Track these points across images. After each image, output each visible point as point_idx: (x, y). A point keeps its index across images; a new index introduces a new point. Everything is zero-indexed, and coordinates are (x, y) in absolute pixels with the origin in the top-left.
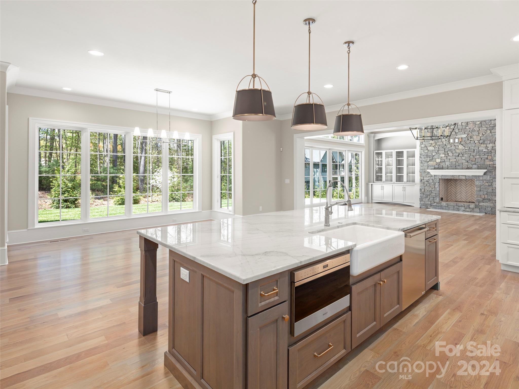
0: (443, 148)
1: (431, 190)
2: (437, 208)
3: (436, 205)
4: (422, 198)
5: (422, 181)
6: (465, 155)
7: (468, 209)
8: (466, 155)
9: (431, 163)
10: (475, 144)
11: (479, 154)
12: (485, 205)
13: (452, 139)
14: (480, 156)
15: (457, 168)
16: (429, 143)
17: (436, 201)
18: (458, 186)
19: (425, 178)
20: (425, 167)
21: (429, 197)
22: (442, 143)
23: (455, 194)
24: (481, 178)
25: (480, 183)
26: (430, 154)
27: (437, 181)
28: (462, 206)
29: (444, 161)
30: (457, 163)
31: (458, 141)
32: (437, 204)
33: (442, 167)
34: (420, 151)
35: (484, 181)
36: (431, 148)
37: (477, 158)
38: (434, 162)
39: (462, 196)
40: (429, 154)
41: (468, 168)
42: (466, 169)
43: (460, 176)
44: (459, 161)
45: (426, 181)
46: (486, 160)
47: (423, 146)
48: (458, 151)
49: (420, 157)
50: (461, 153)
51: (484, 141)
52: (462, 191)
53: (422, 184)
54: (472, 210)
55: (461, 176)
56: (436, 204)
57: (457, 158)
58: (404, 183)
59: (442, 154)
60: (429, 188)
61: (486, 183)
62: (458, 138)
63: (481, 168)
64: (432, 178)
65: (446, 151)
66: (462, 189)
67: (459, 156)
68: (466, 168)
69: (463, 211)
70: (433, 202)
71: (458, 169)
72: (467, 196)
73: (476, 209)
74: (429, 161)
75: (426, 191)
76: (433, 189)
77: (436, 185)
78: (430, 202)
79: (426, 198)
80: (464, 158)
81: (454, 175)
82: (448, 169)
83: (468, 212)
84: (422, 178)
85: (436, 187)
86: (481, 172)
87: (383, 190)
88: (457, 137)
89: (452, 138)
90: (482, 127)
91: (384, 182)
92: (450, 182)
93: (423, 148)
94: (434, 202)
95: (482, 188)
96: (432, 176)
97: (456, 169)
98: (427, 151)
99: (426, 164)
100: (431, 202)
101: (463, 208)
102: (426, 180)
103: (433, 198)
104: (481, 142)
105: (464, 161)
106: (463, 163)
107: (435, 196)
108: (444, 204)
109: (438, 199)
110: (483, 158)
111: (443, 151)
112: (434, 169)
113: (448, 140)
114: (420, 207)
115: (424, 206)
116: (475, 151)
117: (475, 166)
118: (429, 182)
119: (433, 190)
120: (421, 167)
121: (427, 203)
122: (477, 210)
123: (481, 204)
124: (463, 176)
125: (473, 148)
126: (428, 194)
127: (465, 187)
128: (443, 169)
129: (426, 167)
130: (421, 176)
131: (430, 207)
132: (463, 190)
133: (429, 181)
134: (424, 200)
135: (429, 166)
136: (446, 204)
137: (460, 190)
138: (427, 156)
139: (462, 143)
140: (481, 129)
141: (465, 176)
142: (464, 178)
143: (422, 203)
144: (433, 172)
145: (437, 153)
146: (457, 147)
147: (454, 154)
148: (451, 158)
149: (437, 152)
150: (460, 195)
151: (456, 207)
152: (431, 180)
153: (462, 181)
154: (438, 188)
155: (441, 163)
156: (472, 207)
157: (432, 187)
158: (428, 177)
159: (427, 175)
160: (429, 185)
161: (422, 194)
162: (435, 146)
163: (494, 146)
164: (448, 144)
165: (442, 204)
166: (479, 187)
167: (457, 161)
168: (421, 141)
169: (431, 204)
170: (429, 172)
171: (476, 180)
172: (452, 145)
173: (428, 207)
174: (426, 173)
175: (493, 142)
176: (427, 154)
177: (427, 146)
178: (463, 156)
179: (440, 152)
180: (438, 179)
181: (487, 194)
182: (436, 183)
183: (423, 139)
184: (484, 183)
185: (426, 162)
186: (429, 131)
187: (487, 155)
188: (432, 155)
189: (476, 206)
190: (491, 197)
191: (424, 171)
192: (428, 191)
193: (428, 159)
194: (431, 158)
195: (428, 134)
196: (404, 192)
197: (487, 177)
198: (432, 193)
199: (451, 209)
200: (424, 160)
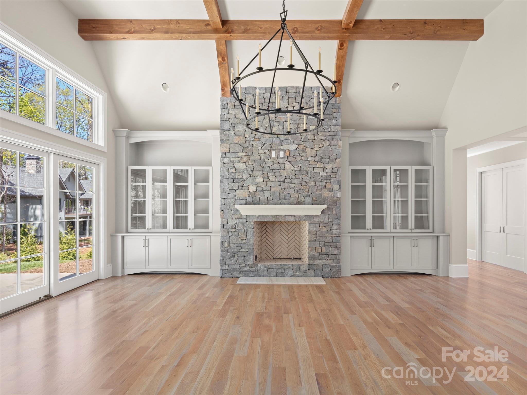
0: (260, 167)
1: (240, 243)
2: (250, 275)
3: (249, 271)
4: (225, 259)
5: (225, 227)
6: (294, 180)
7: (298, 273)
8: (295, 181)
9: (240, 193)
10: (308, 161)
11: (314, 179)
12: (322, 263)
13: (275, 152)
14: (315, 182)
15: (282, 202)
16: (237, 156)
17: (248, 263)
18: (277, 233)
19: (230, 221)
20: (230, 200)
21: (236, 256)
22: (259, 157)
23: (272, 246)
24: (317, 220)
25: (315, 227)
26: (239, 177)
27: (251, 226)
28: (289, 268)
29: (262, 191)
30: (282, 194)
31: (284, 156)
32: (250, 268)
33: (258, 200)
34: (222, 169)
35: (321, 225)
36: (240, 166)
37: (312, 186)
38: (246, 191)
39: (282, 249)
40: (236, 177)
41: (298, 203)
42: (296, 204)
43: (286, 217)
44: (285, 190)
45: (232, 227)
46: (324, 190)
47: (226, 160)
48: (284, 173)
49: (222, 182)
50: (288, 177)
51: (321, 158)
52: (282, 241)
53: (225, 233)
54: (304, 273)
55: (289, 216)
56: (248, 268)
57: (283, 186)
58: (190, 231)
59: (259, 177)
60: (237, 240)
61: (324, 227)
62: (285, 151)
63: (317, 202)
64: (241, 220)
65: (265, 172)
66: (282, 237)
67: (286, 181)
69: (290, 277)
70: (244, 265)
71: (285, 204)
72: (289, 248)
73: (310, 271)
74: (237, 190)
75: (232, 245)
76: (244, 241)
77: (249, 233)
78: (239, 265)
79: (232, 259)
80: (293, 185)
82: (269, 203)
83: (299, 277)
84: (225, 221)
85: (248, 237)
86: (317, 210)
87: (147, 248)
88: (282, 148)
89: (274, 150)
90: (319, 135)
91: (150, 231)
92: (265, 227)
93: (226, 165)
94: (246, 265)
95: (317, 235)
96: (241, 217)
97: (280, 204)
98: (233, 170)
99: (231, 195)
100: (241, 266)
101: (291, 272)
102: (231, 225)
103: (243, 258)
104: (317, 159)
105: (292, 191)
106: (290, 194)
107: (246, 254)
108: (261, 266)
109: (251, 260)
110: (319, 186)
111: (261, 172)
112: (246, 204)
113: (268, 153)
114: (221, 277)
115: (227, 274)
116: (309, 174)
117: (308, 200)
118: (237, 228)
119: (244, 243)
120: (223, 200)
121: (234, 267)
122: (311, 273)
123: (317, 262)
124: (291, 216)
125: (305, 168)
126: (236, 250)
127: (287, 234)
128: (260, 204)
129: (232, 200)
130: (222, 217)
131: (238, 276)
132: (284, 240)
133: (237, 226)
134: (228, 262)
135: (236, 198)
136: (265, 267)
137: (280, 239)
138: (234, 180)
139: (290, 159)
140: (317, 138)
141: (294, 216)
142: (292, 219)
143: (224, 268)
144: (245, 210)
145: (251, 175)
146: (283, 165)
147: (278, 179)
148: (272, 185)
149: (251, 173)
150: (280, 247)
151: (280, 271)
152: (240, 225)
153: (282, 225)
154: (251, 239)
155: (257, 193)
156: (305, 269)
157: (242, 237)
158: (236, 220)
159: (234, 214)
160: (236, 233)
161: (225, 252)
162: (247, 161)
163: (334, 167)
164: (269, 160)
165: (258, 268)
166: (314, 234)
167: (282, 191)
168: (224, 151)
169: (241, 269)
170: (237, 210)
171: (309, 222)
172: (274, 162)
173: (236, 275)
174: (232, 212)
175: (333, 161)
176: (233, 176)
177: (234, 162)
178: (291, 182)
179: (256, 174)
180: (252, 223)
181: (324, 246)
182: (248, 230)
183: (227, 148)
184: (320, 227)
185: (233, 192)
186: (237, 133)
187: (325, 181)
188: (243, 178)
189: (310, 266)
190: (330, 250)
191: (228, 208)
192: (235, 246)
193: (236, 186)
194: (240, 184)
195: (236, 139)
196: (190, 248)
197: (325, 218)
198: (243, 248)
199: (272, 275)
200: (228, 187)
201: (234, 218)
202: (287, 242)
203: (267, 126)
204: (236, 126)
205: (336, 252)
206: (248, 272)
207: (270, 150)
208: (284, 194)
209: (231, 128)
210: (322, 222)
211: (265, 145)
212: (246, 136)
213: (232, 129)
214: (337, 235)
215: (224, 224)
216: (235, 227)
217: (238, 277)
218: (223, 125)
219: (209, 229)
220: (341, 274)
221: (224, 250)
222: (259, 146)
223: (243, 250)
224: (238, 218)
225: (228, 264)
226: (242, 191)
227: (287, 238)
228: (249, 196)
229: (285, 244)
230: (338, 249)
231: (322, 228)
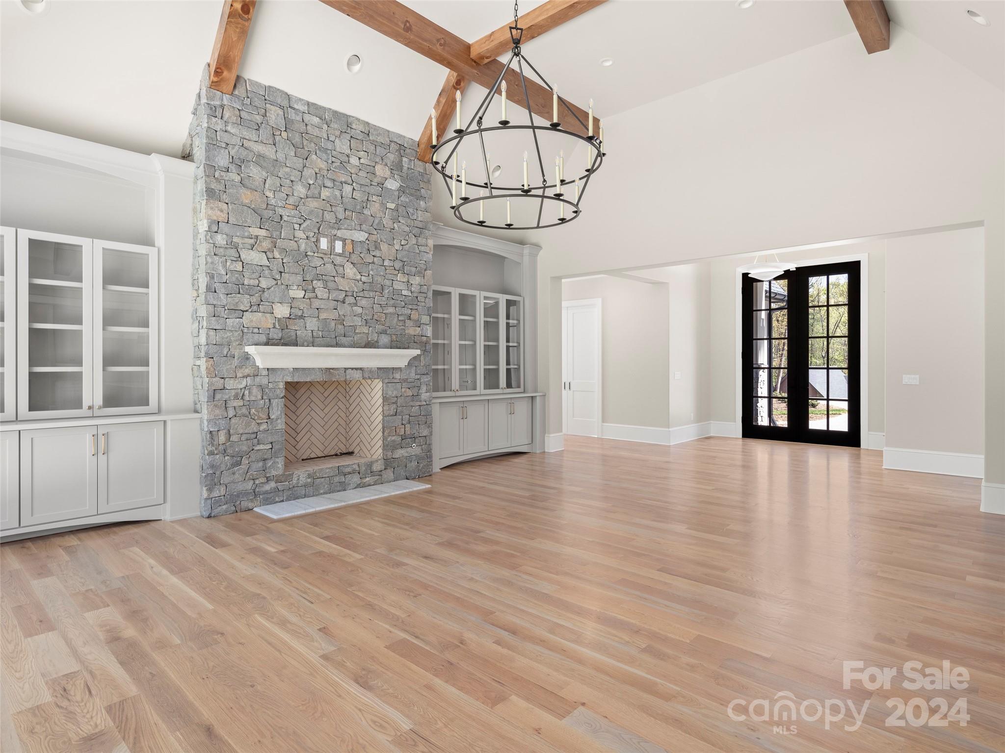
0: (298, 266)
1: (256, 431)
2: (277, 499)
3: (277, 490)
4: (218, 473)
5: (218, 396)
6: (361, 299)
7: (367, 479)
8: (364, 302)
9: (254, 319)
10: (383, 267)
11: (393, 301)
12: (405, 454)
13: (326, 239)
14: (396, 308)
15: (339, 343)
16: (246, 234)
17: (274, 473)
19: (229, 384)
20: (229, 334)
21: (245, 461)
22: (295, 245)
24: (396, 376)
25: (396, 389)
26: (252, 282)
27: (278, 392)
28: (354, 472)
29: (302, 317)
30: (340, 326)
31: (343, 251)
32: (276, 482)
33: (294, 337)
34: (209, 260)
35: (404, 385)
36: (255, 257)
37: (390, 313)
38: (268, 315)
40: (246, 282)
41: (368, 345)
42: (365, 347)
43: (348, 371)
44: (346, 319)
45: (236, 397)
46: (408, 322)
47: (220, 239)
48: (343, 284)
49: (209, 289)
50: (350, 294)
51: (404, 265)
53: (217, 412)
54: (378, 477)
56: (273, 484)
57: (341, 311)
58: (90, 413)
59: (295, 287)
60: (248, 425)
61: (408, 390)
62: (344, 241)
64: (258, 379)
65: (308, 277)
66: (312, 413)
67: (347, 301)
68: (363, 344)
69: (355, 488)
70: (264, 480)
73: (387, 471)
74: (246, 311)
75: (234, 438)
76: (264, 427)
77: (275, 409)
78: (252, 482)
79: (235, 469)
80: (358, 310)
81: (333, 369)
82: (315, 344)
83: (370, 485)
84: (219, 383)
85: (272, 417)
86: (399, 358)
88: (339, 234)
89: (325, 236)
90: (399, 222)
93: (221, 251)
94: (268, 479)
95: (399, 404)
96: (257, 373)
97: (337, 345)
98: (238, 266)
99: (233, 322)
100: (257, 482)
101: (356, 479)
102: (233, 393)
103: (261, 464)
104: (398, 265)
105: (358, 321)
106: (355, 327)
107: (268, 455)
108: (301, 475)
109: (280, 466)
110: (401, 315)
111: (300, 278)
112: (267, 344)
113: (314, 240)
114: (209, 516)
115: (224, 507)
116: (385, 291)
117: (384, 339)
118: (247, 398)
119: (264, 431)
120: (212, 333)
121: (240, 487)
122: (389, 474)
123: (400, 453)
125: (379, 280)
126: (245, 448)
127: (322, 406)
128: (297, 345)
129: (236, 334)
130: (212, 373)
131: (250, 505)
132: (318, 419)
133: (247, 392)
134: (225, 479)
135: (245, 330)
136: (309, 476)
138: (239, 288)
139: (354, 258)
140: (398, 227)
142: (358, 376)
143: (216, 493)
144: (264, 357)
145: (279, 282)
146: (342, 268)
147: (333, 295)
148: (322, 306)
149: (278, 277)
150: (308, 434)
151: (337, 479)
152: (255, 390)
153: (312, 389)
154: (279, 421)
155: (291, 321)
156: (379, 468)
157: (259, 418)
158: (245, 380)
159: (241, 367)
160: (244, 411)
161: (218, 456)
162: (269, 250)
163: (423, 284)
164: (316, 254)
165: (295, 481)
166: (393, 403)
167: (340, 321)
168: (215, 218)
169: (257, 490)
170: (247, 357)
171: (386, 381)
172: (326, 260)
173: (245, 504)
174: (236, 362)
175: (422, 273)
176: (237, 278)
177: (241, 246)
178: (356, 305)
179: (289, 280)
180: (282, 385)
181: (409, 422)
182: (272, 400)
183: (222, 211)
184: (403, 390)
185: (236, 315)
186: (246, 182)
187: (410, 307)
188: (259, 285)
189: (388, 463)
190: (417, 430)
191: (225, 353)
192: (243, 438)
193: (244, 302)
194: (255, 300)
195: (246, 196)
196: (102, 459)
197: (409, 374)
198: (260, 442)
199: (322, 491)
200: (225, 303)
201: (239, 375)
202: (322, 423)
203: (311, 182)
204: (246, 167)
205: (425, 432)
206: (272, 494)
207: (316, 235)
208: (342, 327)
209: (232, 167)
210: (405, 380)
211: (308, 222)
212: (268, 193)
213: (234, 171)
214: (427, 402)
215: (214, 390)
216: (243, 395)
217: (251, 508)
218: (214, 156)
219: (148, 405)
220: (432, 470)
221: (216, 452)
222: (295, 220)
223: (261, 447)
224: (248, 376)
225: (226, 482)
226: (260, 314)
227: (322, 415)
228: (274, 327)
229: (319, 428)
230: (429, 427)
231: (405, 392)
